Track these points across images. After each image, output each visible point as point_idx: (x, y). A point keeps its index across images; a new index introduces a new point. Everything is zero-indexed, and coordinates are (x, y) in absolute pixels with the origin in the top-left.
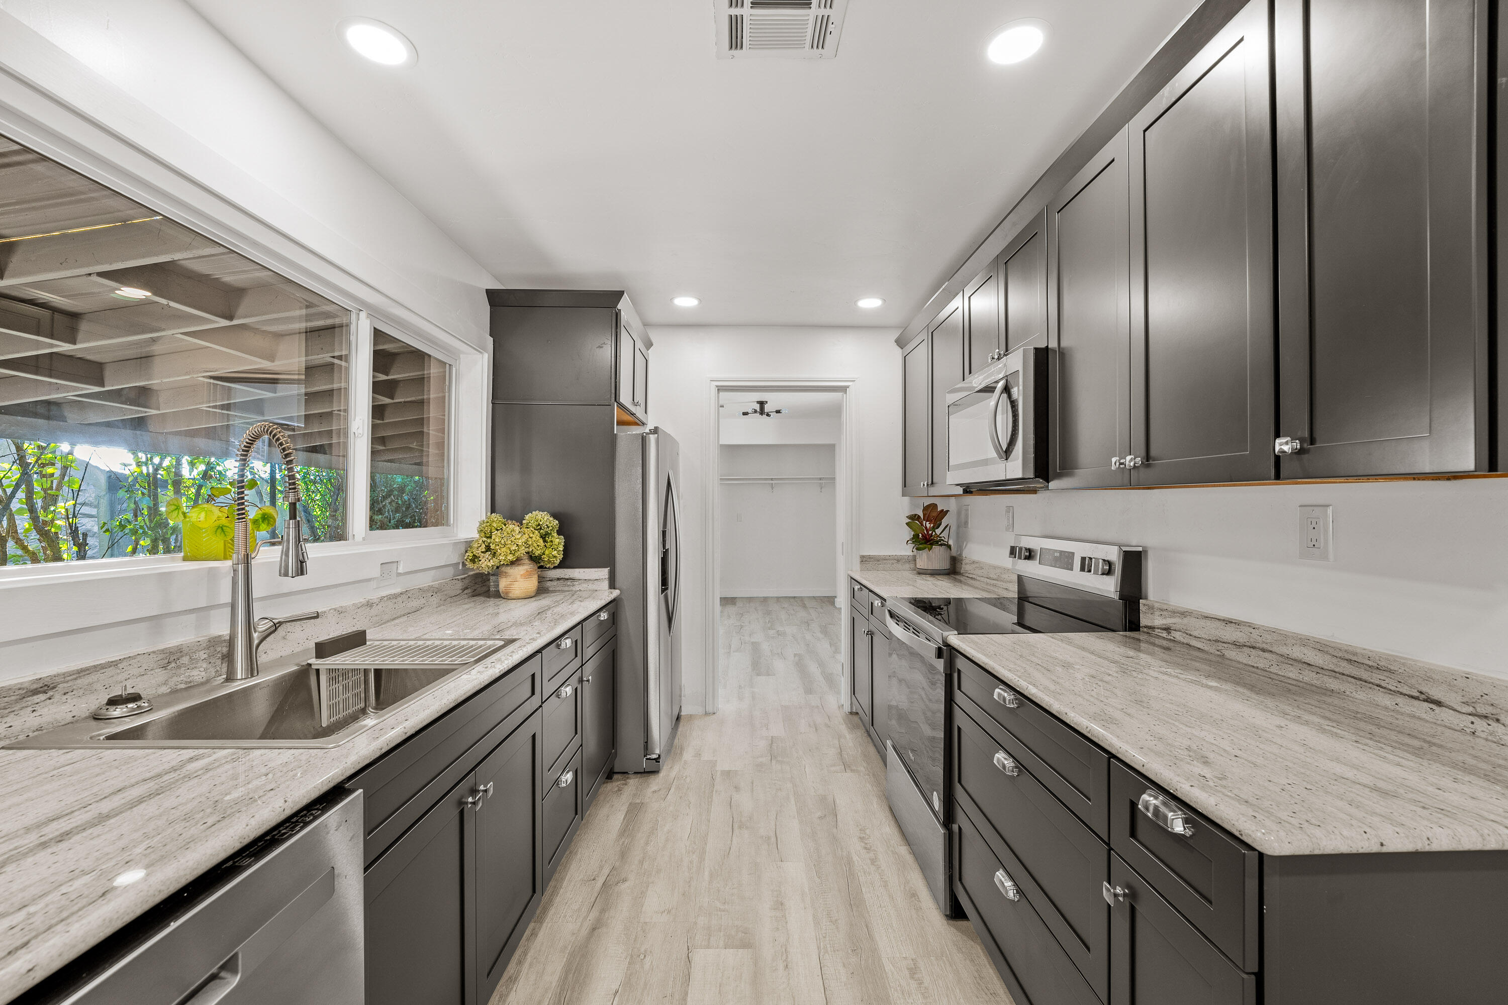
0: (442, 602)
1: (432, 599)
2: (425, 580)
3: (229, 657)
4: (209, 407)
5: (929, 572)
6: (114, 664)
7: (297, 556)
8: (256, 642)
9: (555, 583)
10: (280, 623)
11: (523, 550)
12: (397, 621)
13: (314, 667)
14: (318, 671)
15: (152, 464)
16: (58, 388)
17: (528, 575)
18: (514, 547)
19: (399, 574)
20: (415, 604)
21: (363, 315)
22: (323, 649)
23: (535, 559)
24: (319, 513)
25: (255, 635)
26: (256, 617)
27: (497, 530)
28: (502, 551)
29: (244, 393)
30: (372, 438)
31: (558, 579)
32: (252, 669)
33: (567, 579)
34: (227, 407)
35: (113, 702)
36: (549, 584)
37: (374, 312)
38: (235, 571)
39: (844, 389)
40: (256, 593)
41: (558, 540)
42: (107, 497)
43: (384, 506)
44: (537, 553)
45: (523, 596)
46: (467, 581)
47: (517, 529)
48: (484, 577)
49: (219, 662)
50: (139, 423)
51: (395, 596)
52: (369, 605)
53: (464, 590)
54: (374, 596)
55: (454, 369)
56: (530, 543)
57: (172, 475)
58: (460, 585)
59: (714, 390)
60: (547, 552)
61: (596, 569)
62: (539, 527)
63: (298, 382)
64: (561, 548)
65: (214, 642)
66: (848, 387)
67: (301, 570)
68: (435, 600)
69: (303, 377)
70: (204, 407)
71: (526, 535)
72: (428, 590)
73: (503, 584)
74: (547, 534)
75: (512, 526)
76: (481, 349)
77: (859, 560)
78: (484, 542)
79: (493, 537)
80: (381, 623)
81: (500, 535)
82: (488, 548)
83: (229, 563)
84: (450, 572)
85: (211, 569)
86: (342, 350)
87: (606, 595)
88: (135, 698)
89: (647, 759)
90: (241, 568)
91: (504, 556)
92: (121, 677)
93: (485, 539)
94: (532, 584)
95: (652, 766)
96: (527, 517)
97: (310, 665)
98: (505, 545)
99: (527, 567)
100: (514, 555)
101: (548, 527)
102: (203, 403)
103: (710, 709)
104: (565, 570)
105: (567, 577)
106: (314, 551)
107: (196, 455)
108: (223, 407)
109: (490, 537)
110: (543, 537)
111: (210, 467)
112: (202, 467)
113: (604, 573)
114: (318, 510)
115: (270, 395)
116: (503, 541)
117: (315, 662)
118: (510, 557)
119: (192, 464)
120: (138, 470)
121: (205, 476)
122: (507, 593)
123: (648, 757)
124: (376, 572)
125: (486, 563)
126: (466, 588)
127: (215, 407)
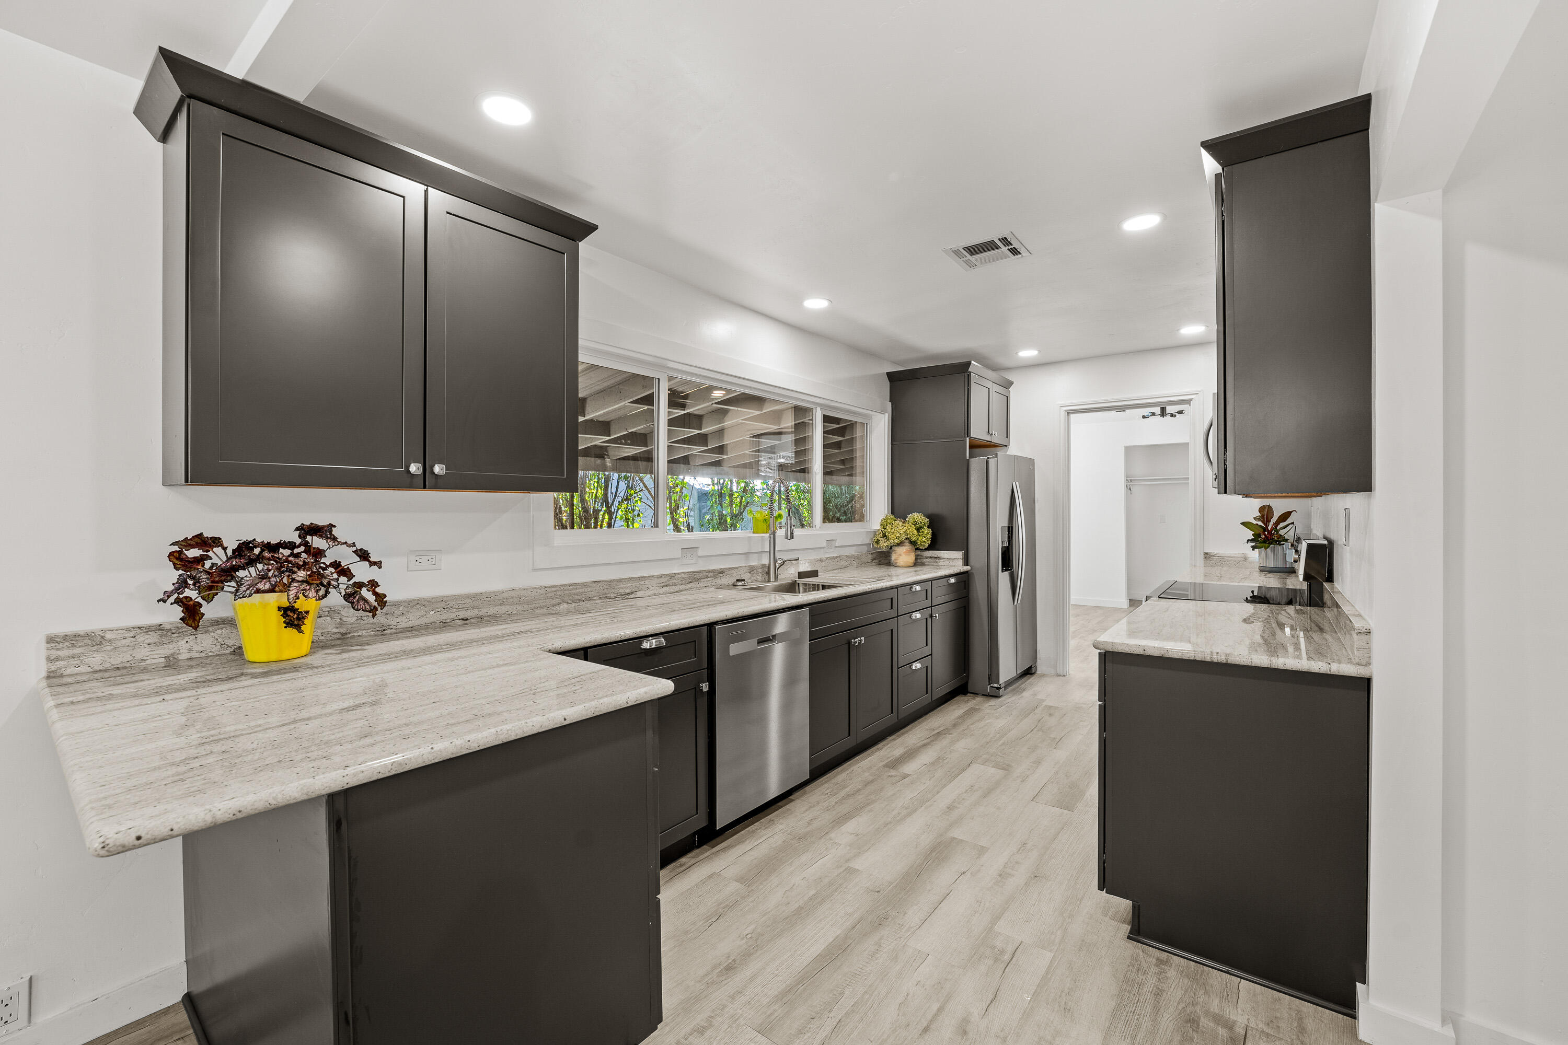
0: (860, 565)
1: (854, 562)
2: (851, 552)
3: (768, 573)
4: (750, 452)
5: (1267, 569)
6: (737, 568)
7: (791, 531)
8: (777, 567)
9: (929, 560)
10: (785, 561)
11: (904, 537)
12: (835, 571)
13: (797, 582)
14: (799, 584)
15: (720, 484)
16: (690, 449)
17: (908, 552)
18: (898, 535)
19: (836, 547)
20: (844, 563)
21: (819, 409)
22: (801, 575)
23: (913, 543)
24: (806, 515)
25: (777, 565)
26: (777, 557)
27: (890, 524)
28: (891, 537)
29: (766, 442)
30: (824, 473)
31: (931, 557)
32: (776, 579)
33: (936, 558)
34: (758, 451)
35: (738, 580)
36: (925, 560)
37: (823, 406)
38: (770, 537)
39: (1188, 402)
40: (777, 549)
41: (927, 531)
42: (698, 504)
43: (848, 509)
44: (914, 539)
45: (906, 565)
46: (875, 555)
47: (901, 523)
48: (887, 554)
49: (765, 575)
50: (718, 464)
51: (834, 558)
52: (821, 560)
53: (873, 560)
54: (824, 556)
55: (868, 426)
56: (908, 532)
57: (728, 490)
58: (870, 557)
59: (1063, 415)
60: (920, 539)
61: (955, 552)
62: (915, 524)
63: (791, 433)
64: (929, 536)
65: (764, 566)
66: (1191, 400)
67: (792, 538)
68: (855, 563)
69: (793, 430)
70: (747, 452)
71: (906, 528)
72: (851, 557)
73: (894, 557)
74: (921, 528)
75: (899, 523)
76: (883, 412)
77: (1202, 556)
78: (882, 531)
79: (887, 528)
80: (827, 571)
81: (890, 527)
82: (884, 535)
83: (768, 535)
84: (865, 549)
85: (762, 536)
86: (809, 433)
87: (960, 567)
88: (744, 580)
89: (991, 687)
90: (772, 536)
91: (893, 540)
92: (739, 573)
93: (883, 530)
94: (911, 558)
95: (994, 692)
96: (909, 516)
97: (796, 581)
98: (893, 533)
99: (907, 547)
100: (898, 539)
101: (921, 523)
102: (747, 450)
103: (1060, 672)
104: (935, 551)
105: (936, 556)
106: (797, 532)
107: (740, 477)
108: (755, 451)
109: (886, 529)
110: (918, 530)
111: (747, 484)
112: (742, 485)
113: (959, 555)
114: (806, 512)
115: (777, 442)
116: (892, 531)
117: (799, 581)
118: (896, 541)
119: (738, 483)
120: (713, 488)
121: (745, 491)
122: (896, 563)
123: (992, 685)
124: (824, 544)
125: (884, 544)
126: (875, 559)
127: (753, 451)
